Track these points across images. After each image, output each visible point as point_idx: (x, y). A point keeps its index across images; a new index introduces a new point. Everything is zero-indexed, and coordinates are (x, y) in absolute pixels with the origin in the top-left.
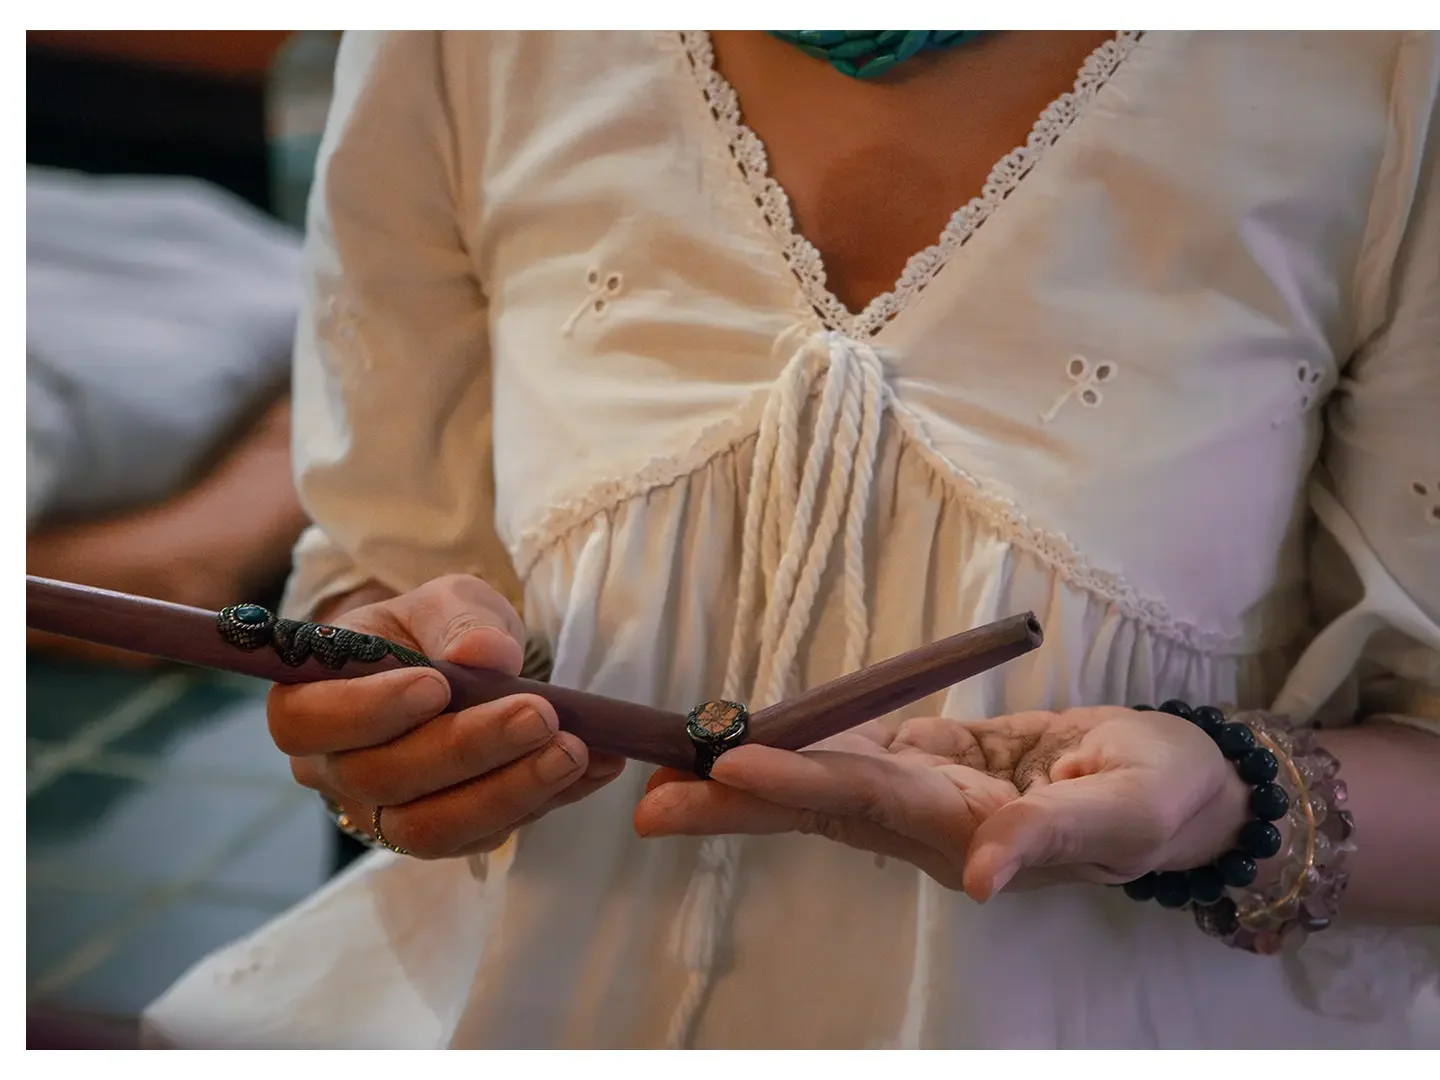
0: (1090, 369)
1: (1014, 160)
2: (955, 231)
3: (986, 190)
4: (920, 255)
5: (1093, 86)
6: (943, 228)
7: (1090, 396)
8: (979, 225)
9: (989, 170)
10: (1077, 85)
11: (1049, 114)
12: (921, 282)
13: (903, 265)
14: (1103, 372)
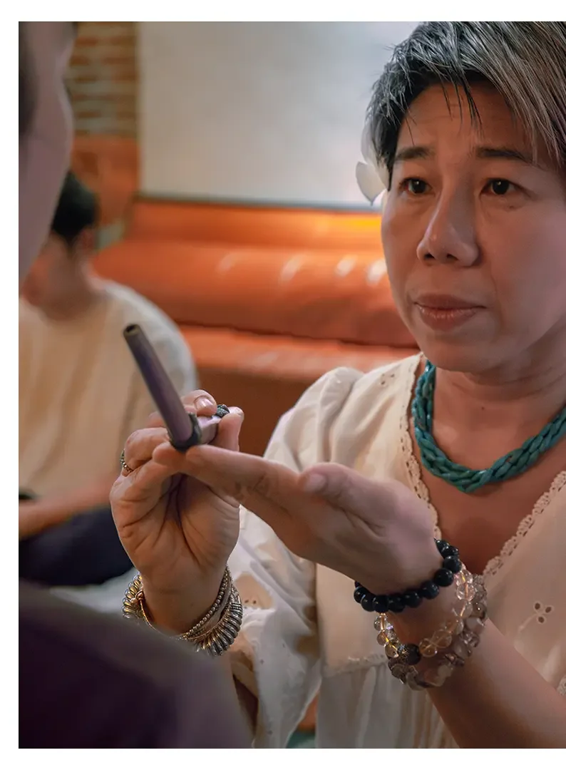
0: (543, 608)
1: (528, 520)
2: (507, 550)
3: (518, 533)
4: (493, 560)
5: (557, 489)
6: (501, 549)
7: (541, 620)
8: (515, 547)
9: (518, 525)
10: (551, 489)
11: (540, 502)
12: (493, 571)
13: (486, 564)
14: (548, 610)
